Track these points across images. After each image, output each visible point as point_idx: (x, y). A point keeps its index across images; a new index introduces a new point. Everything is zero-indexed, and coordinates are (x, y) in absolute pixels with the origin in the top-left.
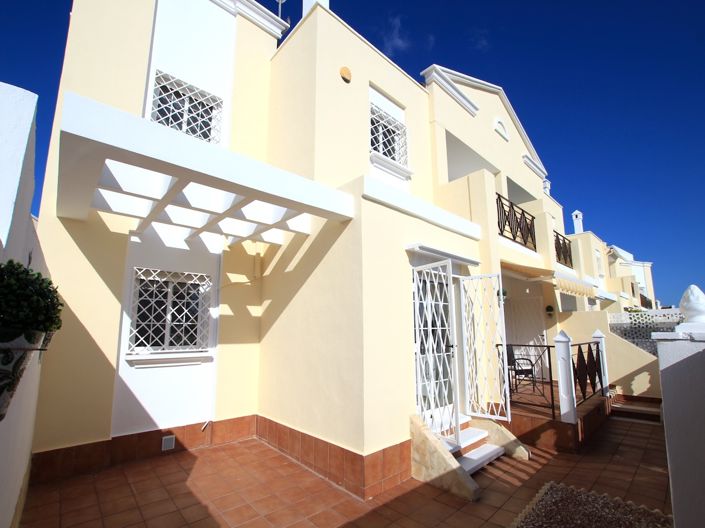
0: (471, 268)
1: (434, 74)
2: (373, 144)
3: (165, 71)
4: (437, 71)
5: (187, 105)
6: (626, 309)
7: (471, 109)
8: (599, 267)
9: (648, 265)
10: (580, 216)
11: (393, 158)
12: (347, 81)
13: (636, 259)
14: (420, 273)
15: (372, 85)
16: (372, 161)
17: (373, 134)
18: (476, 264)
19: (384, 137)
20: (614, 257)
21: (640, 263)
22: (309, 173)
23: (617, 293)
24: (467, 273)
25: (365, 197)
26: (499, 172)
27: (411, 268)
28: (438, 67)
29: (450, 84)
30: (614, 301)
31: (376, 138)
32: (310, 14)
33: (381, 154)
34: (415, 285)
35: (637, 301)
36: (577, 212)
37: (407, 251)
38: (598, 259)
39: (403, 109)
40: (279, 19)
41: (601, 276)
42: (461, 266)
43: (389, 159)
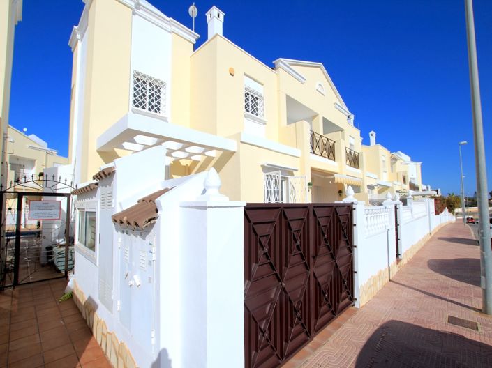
0: (294, 172)
1: (280, 63)
2: (246, 108)
3: (137, 70)
4: (282, 62)
5: (148, 87)
6: (397, 192)
7: (302, 80)
8: (384, 166)
9: (419, 164)
10: (374, 134)
11: (257, 115)
12: (232, 75)
13: (412, 160)
14: (267, 176)
15: (245, 75)
16: (245, 117)
17: (246, 102)
18: (297, 170)
19: (252, 103)
20: (395, 159)
21: (414, 163)
22: (214, 132)
23: (392, 182)
24: (293, 175)
25: (242, 142)
26: (318, 115)
27: (263, 173)
28: (282, 59)
29: (288, 67)
30: (389, 187)
31: (247, 104)
32: (213, 38)
33: (250, 113)
34: (265, 182)
35: (407, 186)
36: (372, 132)
37: (262, 166)
38: (384, 161)
39: (263, 85)
40: (193, 32)
41: (385, 172)
42: (290, 172)
43: (254, 115)
